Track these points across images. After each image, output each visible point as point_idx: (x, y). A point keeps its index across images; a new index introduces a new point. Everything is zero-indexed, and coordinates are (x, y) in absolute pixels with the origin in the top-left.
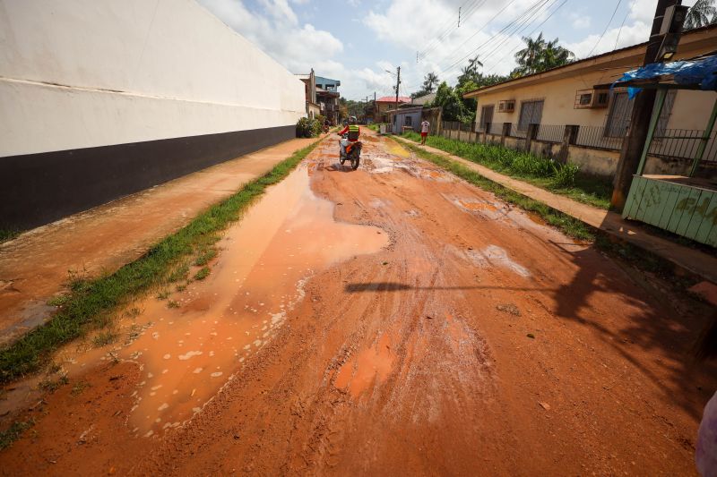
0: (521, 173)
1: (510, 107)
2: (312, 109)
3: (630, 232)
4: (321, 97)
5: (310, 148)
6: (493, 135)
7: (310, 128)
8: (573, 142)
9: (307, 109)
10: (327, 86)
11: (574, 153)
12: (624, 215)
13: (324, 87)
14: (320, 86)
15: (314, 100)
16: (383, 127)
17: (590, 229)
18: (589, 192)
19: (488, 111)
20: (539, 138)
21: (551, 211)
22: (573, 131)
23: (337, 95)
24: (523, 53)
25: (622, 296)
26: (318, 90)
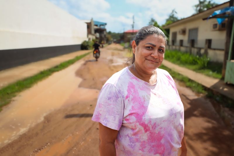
0: (184, 63)
1: (184, 32)
2: (90, 36)
3: (225, 89)
4: (97, 31)
5: (85, 55)
6: (176, 46)
7: (88, 45)
8: (209, 47)
9: (88, 36)
10: (101, 25)
11: (211, 53)
12: (225, 81)
13: (99, 26)
14: (97, 25)
15: (93, 32)
16: (127, 45)
17: (205, 88)
18: (214, 71)
19: (175, 34)
20: (195, 46)
21: (190, 80)
22: (209, 42)
23: (105, 30)
24: (197, 6)
25: (206, 119)
26: (96, 27)
